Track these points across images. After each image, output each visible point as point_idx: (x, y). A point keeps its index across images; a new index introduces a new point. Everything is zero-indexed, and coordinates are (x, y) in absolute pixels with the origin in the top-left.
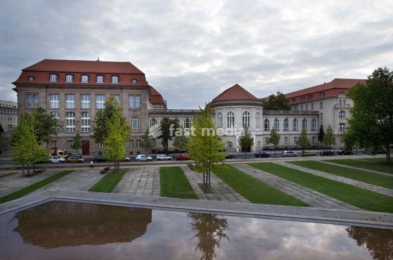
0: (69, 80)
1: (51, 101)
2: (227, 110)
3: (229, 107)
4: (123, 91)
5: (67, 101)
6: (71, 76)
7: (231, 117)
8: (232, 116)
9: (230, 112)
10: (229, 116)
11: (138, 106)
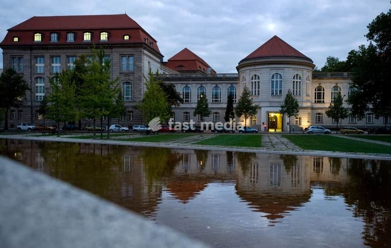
0: (54, 39)
1: (37, 65)
2: (251, 72)
3: (253, 67)
4: (114, 50)
5: (53, 65)
6: (56, 35)
7: (255, 82)
8: (257, 81)
9: (256, 75)
10: (254, 81)
11: (131, 68)
